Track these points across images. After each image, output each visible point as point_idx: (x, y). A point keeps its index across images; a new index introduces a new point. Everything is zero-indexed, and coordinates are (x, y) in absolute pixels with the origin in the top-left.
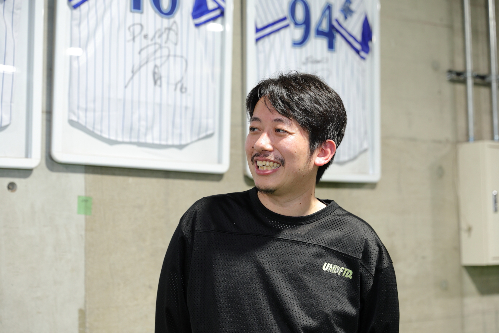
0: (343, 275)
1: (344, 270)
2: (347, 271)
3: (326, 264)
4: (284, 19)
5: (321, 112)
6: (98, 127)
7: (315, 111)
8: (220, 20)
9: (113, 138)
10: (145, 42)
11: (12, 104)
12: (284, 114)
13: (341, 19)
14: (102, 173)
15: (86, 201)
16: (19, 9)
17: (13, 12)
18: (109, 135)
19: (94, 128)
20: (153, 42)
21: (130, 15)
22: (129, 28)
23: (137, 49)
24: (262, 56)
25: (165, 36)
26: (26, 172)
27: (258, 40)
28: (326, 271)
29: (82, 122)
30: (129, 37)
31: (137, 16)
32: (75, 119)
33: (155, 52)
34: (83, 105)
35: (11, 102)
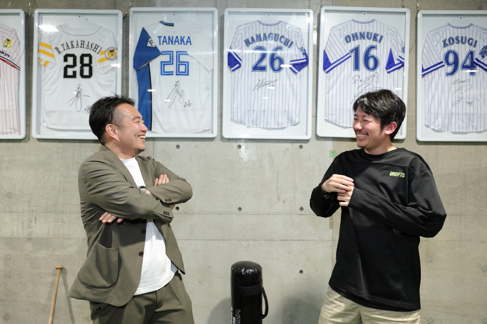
0: (400, 176)
1: (401, 174)
2: (403, 174)
3: (391, 172)
4: (442, 62)
5: (385, 110)
6: (338, 121)
7: (382, 110)
8: (402, 68)
9: (345, 125)
10: (360, 83)
11: (300, 115)
12: (366, 112)
13: (480, 58)
14: (341, 141)
15: (333, 152)
16: (303, 76)
17: (300, 78)
18: (343, 125)
19: (336, 122)
20: (365, 83)
21: (353, 72)
22: (353, 78)
23: (357, 86)
24: (427, 83)
25: (371, 79)
26: (307, 141)
27: (423, 75)
28: (392, 176)
29: (330, 120)
30: (353, 82)
31: (357, 72)
32: (327, 119)
33: (366, 87)
34: (330, 112)
35: (299, 114)
